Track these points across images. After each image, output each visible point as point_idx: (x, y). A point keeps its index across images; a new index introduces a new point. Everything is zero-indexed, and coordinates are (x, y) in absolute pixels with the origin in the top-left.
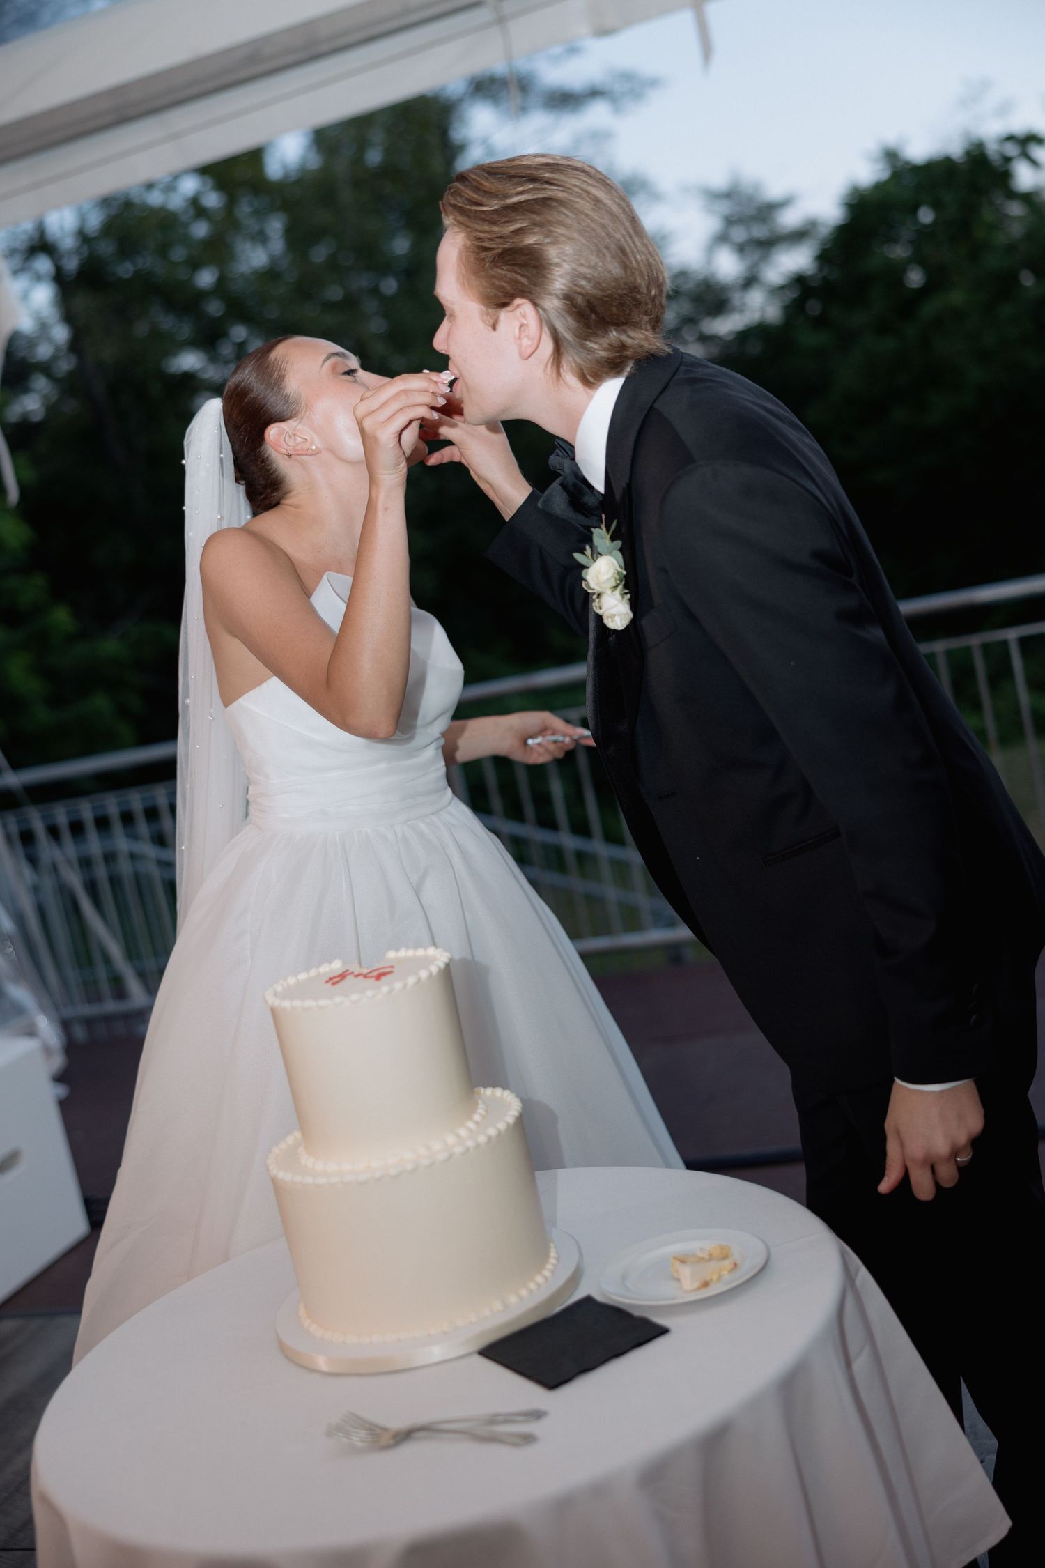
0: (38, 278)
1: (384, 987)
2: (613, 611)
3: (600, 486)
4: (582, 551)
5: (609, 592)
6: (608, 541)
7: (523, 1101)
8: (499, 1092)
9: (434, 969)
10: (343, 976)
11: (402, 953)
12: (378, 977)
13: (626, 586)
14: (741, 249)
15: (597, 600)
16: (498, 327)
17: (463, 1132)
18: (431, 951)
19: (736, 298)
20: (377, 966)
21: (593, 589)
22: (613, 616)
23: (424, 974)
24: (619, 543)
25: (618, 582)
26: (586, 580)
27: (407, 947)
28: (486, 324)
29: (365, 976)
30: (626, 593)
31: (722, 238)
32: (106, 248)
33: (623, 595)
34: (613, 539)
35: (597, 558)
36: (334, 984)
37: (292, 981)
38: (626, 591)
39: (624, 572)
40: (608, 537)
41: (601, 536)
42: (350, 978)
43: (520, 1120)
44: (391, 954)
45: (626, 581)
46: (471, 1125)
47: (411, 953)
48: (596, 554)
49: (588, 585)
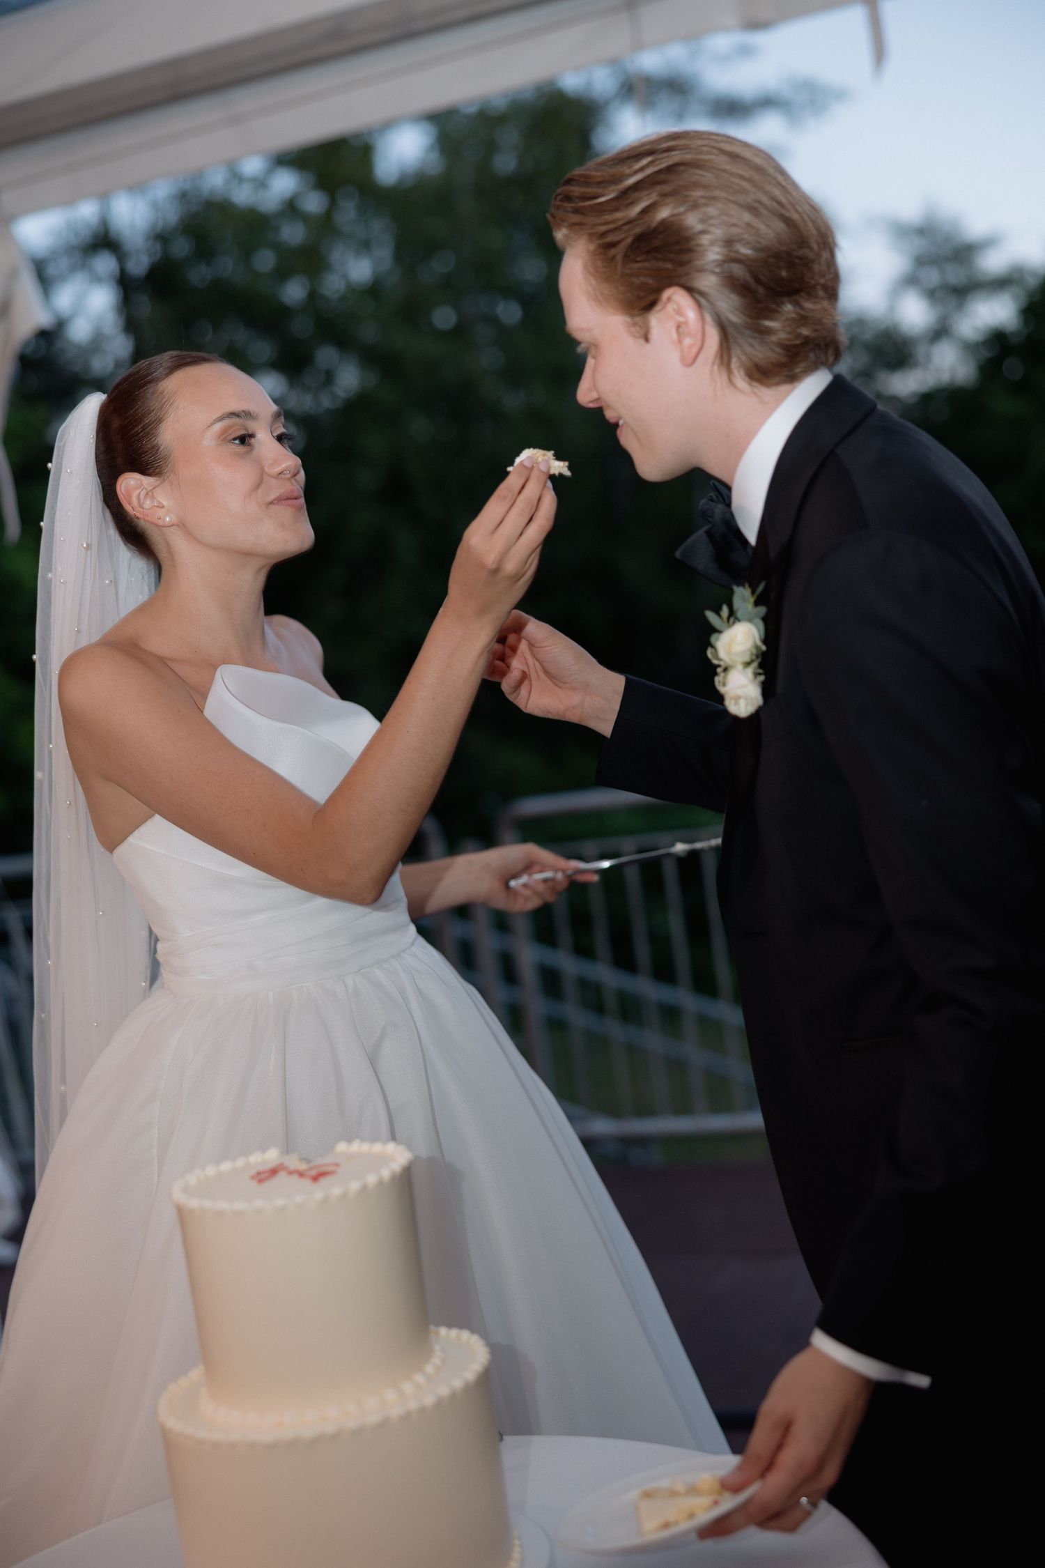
0: (97, 279)
1: (319, 1192)
2: (739, 692)
3: (752, 537)
4: (717, 611)
5: (740, 667)
6: (750, 606)
7: (494, 1349)
8: (465, 1335)
9: (386, 1174)
10: (274, 1172)
11: (356, 1147)
12: (315, 1178)
13: (761, 666)
14: (931, 294)
15: (722, 675)
16: (650, 336)
17: (407, 1388)
18: (391, 1147)
19: (921, 350)
20: (320, 1161)
21: (720, 659)
22: (738, 698)
23: (371, 1179)
24: (762, 610)
25: (754, 657)
26: (713, 647)
27: (363, 1140)
28: (635, 337)
29: (301, 1174)
30: (760, 674)
31: (910, 281)
32: (181, 248)
33: (756, 675)
34: (757, 603)
35: (734, 623)
36: (261, 1181)
37: (211, 1171)
38: (761, 671)
39: (764, 648)
40: (752, 600)
41: (743, 597)
42: (282, 1176)
43: (485, 1378)
44: (342, 1147)
45: (763, 659)
46: (419, 1378)
47: (365, 1147)
48: (733, 617)
49: (716, 656)
